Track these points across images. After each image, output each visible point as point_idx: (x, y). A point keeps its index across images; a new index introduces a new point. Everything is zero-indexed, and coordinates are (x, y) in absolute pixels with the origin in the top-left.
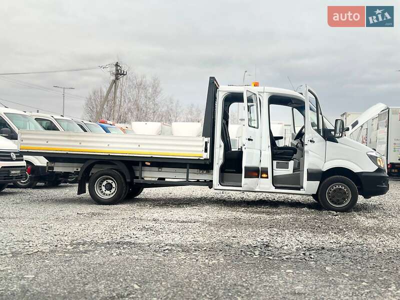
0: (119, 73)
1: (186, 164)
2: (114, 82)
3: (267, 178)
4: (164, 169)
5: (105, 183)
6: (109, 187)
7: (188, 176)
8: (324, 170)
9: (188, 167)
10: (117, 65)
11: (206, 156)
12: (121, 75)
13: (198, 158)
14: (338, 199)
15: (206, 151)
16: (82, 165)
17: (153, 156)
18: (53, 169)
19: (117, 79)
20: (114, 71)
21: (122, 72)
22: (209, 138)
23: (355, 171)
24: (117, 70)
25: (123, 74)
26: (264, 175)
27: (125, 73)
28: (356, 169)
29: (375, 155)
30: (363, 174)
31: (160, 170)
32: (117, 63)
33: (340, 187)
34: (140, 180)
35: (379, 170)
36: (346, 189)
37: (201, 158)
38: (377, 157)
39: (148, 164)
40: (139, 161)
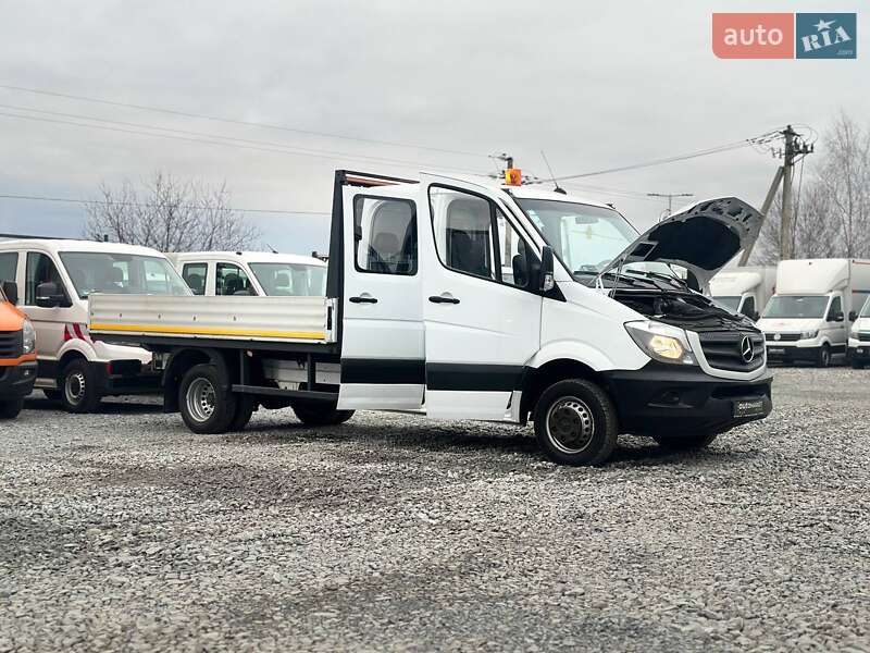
0: (792, 150)
2: (784, 172)
9: (309, 358)
10: (788, 133)
11: (330, 336)
12: (797, 153)
15: (329, 327)
17: (254, 339)
19: (789, 163)
20: (783, 148)
21: (801, 147)
22: (335, 300)
23: (598, 368)
24: (788, 144)
27: (809, 149)
28: (600, 363)
29: (647, 329)
32: (789, 127)
33: (571, 406)
34: (241, 387)
35: (656, 364)
36: (584, 412)
37: (322, 342)
38: (652, 335)
39: (250, 354)
40: (239, 349)
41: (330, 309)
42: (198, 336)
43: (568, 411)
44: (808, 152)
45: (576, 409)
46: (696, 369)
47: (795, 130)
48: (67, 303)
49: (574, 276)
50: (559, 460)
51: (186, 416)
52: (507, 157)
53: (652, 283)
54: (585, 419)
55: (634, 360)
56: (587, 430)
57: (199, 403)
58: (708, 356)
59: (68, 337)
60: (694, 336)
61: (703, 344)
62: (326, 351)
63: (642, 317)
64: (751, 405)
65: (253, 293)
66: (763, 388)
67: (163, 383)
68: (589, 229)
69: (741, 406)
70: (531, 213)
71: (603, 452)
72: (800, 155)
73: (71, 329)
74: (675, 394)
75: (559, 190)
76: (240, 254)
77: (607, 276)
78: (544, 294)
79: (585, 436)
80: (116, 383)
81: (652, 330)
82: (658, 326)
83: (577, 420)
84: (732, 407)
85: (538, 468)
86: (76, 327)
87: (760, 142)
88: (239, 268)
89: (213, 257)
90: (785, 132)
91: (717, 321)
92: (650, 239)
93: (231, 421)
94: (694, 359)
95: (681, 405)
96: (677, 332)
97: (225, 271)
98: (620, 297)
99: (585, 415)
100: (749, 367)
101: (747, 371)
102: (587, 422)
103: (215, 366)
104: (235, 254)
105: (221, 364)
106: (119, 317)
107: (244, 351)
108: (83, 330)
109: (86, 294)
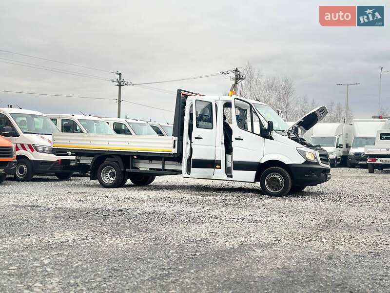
0: (237, 78)
1: (162, 157)
2: (234, 86)
3: (220, 168)
4: (153, 161)
5: (110, 172)
6: (112, 175)
7: (164, 166)
8: (262, 162)
9: (163, 159)
10: (236, 71)
11: (175, 151)
12: (240, 79)
13: (168, 153)
14: (273, 185)
15: (174, 147)
16: (92, 158)
17: (139, 151)
18: (80, 161)
19: (236, 83)
20: (234, 76)
21: (241, 77)
22: (177, 137)
23: (287, 163)
24: (236, 75)
25: (241, 79)
26: (218, 166)
27: (244, 78)
28: (287, 161)
29: (304, 150)
30: (293, 166)
31: (151, 162)
32: (237, 68)
33: (275, 176)
34: (130, 170)
35: (307, 162)
37: (171, 153)
38: (306, 152)
40: (129, 155)
42: (110, 150)
45: (278, 177)
46: (317, 163)
47: (239, 70)
48: (16, 135)
49: (276, 131)
50: (271, 195)
51: (101, 181)
55: (300, 160)
56: (281, 184)
57: (106, 176)
58: (321, 159)
59: (17, 149)
60: (317, 153)
61: (320, 155)
63: (302, 146)
69: (328, 176)
71: (287, 192)
72: (241, 80)
73: (19, 146)
74: (313, 172)
75: (257, 100)
76: (73, 115)
78: (265, 137)
79: (281, 187)
81: (306, 150)
83: (278, 181)
84: (326, 176)
86: (22, 145)
87: (225, 74)
88: (74, 121)
90: (235, 71)
92: (303, 120)
94: (317, 160)
95: (314, 176)
96: (312, 151)
98: (292, 139)
99: (281, 179)
101: (328, 165)
102: (281, 182)
103: (117, 162)
104: (70, 115)
105: (120, 161)
106: (68, 142)
107: (133, 156)
108: (26, 146)
109: (25, 131)
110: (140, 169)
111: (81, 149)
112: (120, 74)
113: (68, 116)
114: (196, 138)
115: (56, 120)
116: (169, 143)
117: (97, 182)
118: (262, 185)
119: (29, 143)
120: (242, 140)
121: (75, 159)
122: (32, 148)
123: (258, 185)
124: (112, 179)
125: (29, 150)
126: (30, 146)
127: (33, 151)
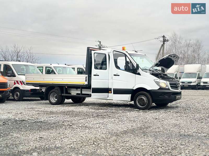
0: (165, 41)
1: (80, 87)
3: (111, 93)
6: (56, 97)
8: (135, 89)
11: (86, 83)
13: (83, 84)
15: (86, 81)
17: (68, 84)
19: (164, 44)
20: (163, 40)
21: (166, 40)
23: (148, 89)
24: (164, 39)
25: (166, 41)
26: (110, 92)
27: (168, 40)
30: (152, 91)
31: (77, 90)
32: (164, 35)
33: (142, 97)
34: (64, 95)
35: (161, 88)
36: (145, 98)
37: (84, 84)
38: (160, 82)
39: (66, 87)
40: (63, 86)
41: (86, 77)
42: (53, 83)
43: (142, 98)
44: (168, 41)
45: (144, 98)
46: (169, 89)
47: (165, 36)
48: (15, 76)
49: (142, 70)
50: (140, 109)
51: (50, 101)
52: (99, 41)
53: (157, 71)
54: (145, 100)
55: (156, 88)
56: (146, 102)
57: (53, 98)
58: (171, 87)
59: (15, 84)
60: (168, 83)
61: (170, 84)
62: (85, 86)
63: (158, 78)
64: (179, 97)
65: (55, 73)
66: (180, 93)
67: (44, 94)
68: (143, 60)
69: (177, 97)
70: (132, 57)
71: (149, 107)
73: (16, 82)
74: (165, 94)
75: (136, 52)
76: (51, 64)
77: (149, 70)
78: (136, 74)
79: (145, 104)
80: (32, 94)
81: (160, 81)
82: (161, 81)
83: (144, 100)
84: (175, 97)
85: (136, 110)
86: (17, 81)
87: (157, 39)
88: (51, 68)
89: (44, 65)
90: (163, 37)
91: (171, 79)
92: (159, 62)
93: (60, 102)
94: (168, 87)
95: (166, 97)
96: (165, 82)
97: (47, 68)
98: (152, 74)
99: (145, 99)
100: (178, 89)
101: (178, 90)
102: (146, 101)
103: (57, 90)
104: (50, 64)
105: (59, 90)
106: (33, 79)
107: (65, 87)
108: (19, 82)
109: (19, 74)
110: (72, 94)
111: (39, 83)
112: (100, 42)
113: (48, 65)
114: (94, 75)
115: (43, 67)
116: (83, 79)
117: (48, 101)
118: (135, 102)
119: (20, 81)
120: (119, 75)
121: (39, 89)
122: (22, 83)
123: (132, 103)
124: (56, 100)
125: (20, 84)
126: (21, 82)
127: (22, 84)
